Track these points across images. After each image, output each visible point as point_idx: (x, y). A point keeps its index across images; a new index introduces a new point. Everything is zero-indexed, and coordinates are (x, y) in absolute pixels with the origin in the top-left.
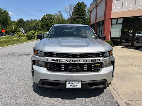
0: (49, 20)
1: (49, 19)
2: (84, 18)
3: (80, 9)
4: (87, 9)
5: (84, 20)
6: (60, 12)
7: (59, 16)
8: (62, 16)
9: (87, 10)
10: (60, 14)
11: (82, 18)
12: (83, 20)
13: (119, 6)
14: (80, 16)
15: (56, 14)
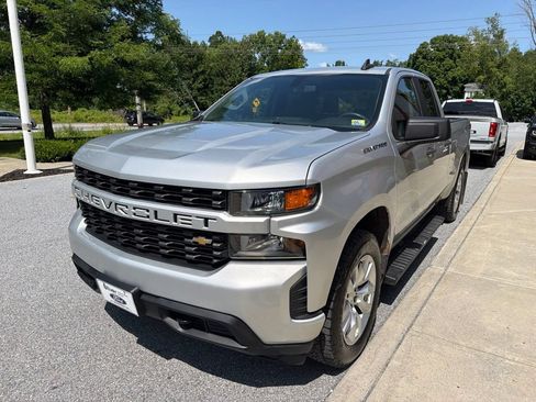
0: (442, 60)
1: (441, 55)
6: (492, 21)
7: (487, 39)
8: (500, 36)
10: (495, 27)
15: (476, 33)
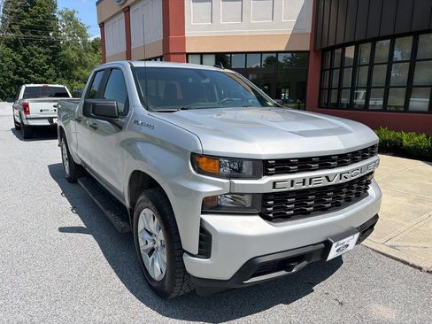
2: (53, 43)
3: (33, 11)
4: (61, 13)
5: (51, 48)
9: (60, 18)
11: (45, 43)
12: (51, 51)
13: (202, 21)
14: (36, 33)
